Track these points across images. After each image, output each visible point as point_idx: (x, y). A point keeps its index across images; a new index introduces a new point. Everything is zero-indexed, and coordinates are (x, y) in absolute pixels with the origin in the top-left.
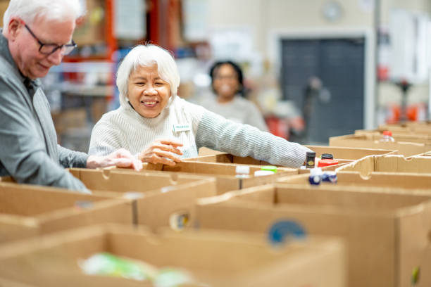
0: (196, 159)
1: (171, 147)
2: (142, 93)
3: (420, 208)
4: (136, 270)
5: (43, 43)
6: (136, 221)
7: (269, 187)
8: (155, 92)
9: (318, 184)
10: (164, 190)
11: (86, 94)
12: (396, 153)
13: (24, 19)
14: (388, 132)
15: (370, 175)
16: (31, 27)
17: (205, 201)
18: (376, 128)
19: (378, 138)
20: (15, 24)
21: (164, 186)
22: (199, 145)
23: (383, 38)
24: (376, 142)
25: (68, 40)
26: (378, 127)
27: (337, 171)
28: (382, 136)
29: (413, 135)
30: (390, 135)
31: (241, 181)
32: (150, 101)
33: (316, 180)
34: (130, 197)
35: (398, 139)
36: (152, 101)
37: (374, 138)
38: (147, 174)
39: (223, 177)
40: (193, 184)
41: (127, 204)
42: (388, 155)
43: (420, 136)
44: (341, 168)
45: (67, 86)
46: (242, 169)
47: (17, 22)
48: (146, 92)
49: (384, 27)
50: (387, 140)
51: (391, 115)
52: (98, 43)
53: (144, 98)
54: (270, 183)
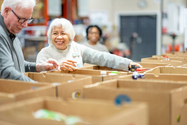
0: (83, 68)
1: (71, 63)
2: (56, 38)
3: (181, 89)
4: (57, 117)
5: (20, 18)
6: (57, 95)
7: (115, 80)
8: (62, 38)
9: (136, 79)
10: (69, 82)
11: (35, 40)
12: (170, 65)
13: (11, 7)
14: (167, 56)
15: (159, 75)
16: (15, 11)
17: (87, 86)
18: (161, 55)
19: (162, 59)
20: (7, 10)
21: (69, 80)
22: (84, 62)
23: (164, 15)
24: (162, 60)
25: (30, 17)
26: (162, 54)
27: (145, 73)
28: (164, 58)
29: (177, 58)
30: (167, 57)
31: (103, 78)
32: (59, 42)
33: (135, 77)
34: (55, 84)
35: (171, 59)
36: (60, 42)
37: (160, 59)
38: (62, 75)
39: (95, 76)
40: (82, 79)
41: (53, 88)
42: (166, 66)
43: (181, 58)
44: (146, 72)
45: (27, 36)
46: (103, 72)
47: (8, 9)
48: (57, 38)
49: (165, 10)
50: (166, 60)
51: (168, 49)
52: (41, 18)
53: (56, 40)
54: (115, 78)
